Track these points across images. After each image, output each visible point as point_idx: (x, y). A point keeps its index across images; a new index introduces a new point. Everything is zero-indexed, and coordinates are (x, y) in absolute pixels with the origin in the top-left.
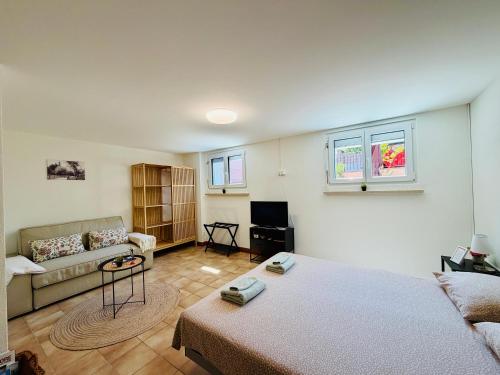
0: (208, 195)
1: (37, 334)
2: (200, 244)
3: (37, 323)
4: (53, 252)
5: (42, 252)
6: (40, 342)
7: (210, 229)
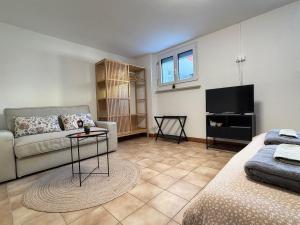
0: (158, 92)
1: (12, 199)
2: (151, 135)
3: (14, 190)
4: (31, 127)
5: (22, 127)
6: (13, 209)
7: (159, 120)
